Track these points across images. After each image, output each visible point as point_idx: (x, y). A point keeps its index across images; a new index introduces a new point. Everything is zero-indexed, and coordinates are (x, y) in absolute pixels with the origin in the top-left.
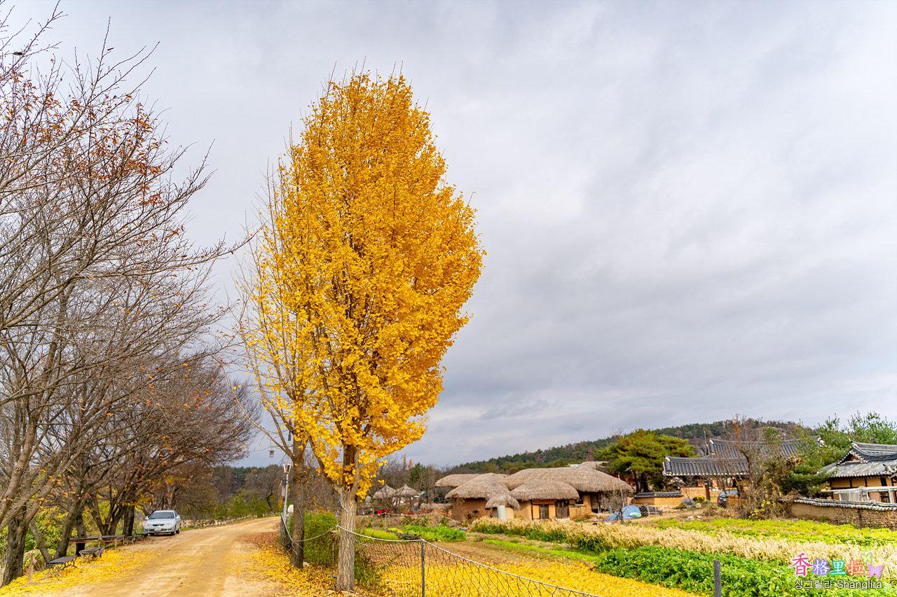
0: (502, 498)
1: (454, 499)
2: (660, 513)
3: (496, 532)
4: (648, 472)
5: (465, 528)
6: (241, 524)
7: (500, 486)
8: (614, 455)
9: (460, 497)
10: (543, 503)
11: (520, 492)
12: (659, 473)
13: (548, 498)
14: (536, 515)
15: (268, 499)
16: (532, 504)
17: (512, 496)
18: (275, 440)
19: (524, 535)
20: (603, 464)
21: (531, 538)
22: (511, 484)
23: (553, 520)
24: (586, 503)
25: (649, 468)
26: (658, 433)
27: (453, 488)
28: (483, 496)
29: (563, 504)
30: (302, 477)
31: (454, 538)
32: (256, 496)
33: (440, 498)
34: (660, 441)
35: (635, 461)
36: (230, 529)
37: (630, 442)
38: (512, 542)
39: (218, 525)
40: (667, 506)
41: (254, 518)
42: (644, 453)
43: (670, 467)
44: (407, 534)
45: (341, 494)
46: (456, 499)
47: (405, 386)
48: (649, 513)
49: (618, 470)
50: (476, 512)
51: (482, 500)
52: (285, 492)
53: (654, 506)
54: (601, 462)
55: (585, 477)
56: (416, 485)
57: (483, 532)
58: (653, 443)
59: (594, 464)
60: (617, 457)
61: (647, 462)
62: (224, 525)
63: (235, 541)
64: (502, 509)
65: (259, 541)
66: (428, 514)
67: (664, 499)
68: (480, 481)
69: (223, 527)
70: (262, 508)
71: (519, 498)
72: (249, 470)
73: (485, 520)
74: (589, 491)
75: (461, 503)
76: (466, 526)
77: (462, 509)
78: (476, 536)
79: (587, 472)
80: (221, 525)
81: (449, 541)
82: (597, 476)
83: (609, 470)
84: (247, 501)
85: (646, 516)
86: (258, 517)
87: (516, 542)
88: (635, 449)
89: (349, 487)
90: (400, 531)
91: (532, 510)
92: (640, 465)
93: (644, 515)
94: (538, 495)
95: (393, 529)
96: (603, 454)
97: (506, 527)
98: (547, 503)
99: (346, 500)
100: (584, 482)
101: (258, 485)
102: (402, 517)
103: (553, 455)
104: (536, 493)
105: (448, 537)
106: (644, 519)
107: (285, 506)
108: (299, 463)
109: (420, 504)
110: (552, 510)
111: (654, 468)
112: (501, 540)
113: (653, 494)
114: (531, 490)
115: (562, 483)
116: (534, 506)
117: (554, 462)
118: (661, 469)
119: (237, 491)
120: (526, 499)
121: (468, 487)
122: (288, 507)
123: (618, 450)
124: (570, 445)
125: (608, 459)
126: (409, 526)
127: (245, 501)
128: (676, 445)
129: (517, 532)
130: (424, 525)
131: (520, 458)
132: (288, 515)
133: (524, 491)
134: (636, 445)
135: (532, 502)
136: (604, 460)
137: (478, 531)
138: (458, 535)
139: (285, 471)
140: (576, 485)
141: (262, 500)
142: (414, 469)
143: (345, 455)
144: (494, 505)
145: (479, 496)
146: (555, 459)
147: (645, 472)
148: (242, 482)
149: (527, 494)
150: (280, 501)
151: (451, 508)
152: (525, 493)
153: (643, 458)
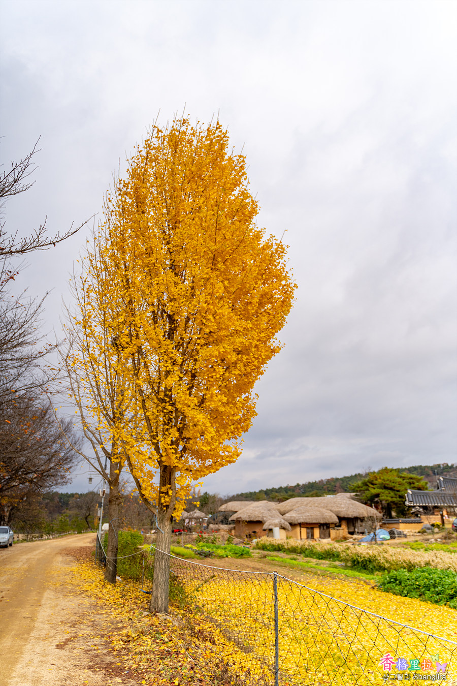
0: (277, 521)
1: (238, 522)
2: (405, 536)
3: (275, 550)
4: (393, 502)
5: (248, 546)
6: (64, 539)
7: (274, 512)
8: (365, 487)
9: (243, 519)
10: (310, 526)
11: (291, 517)
12: (402, 503)
13: (314, 522)
14: (304, 535)
15: (86, 518)
16: (301, 527)
17: (284, 519)
18: (94, 465)
19: (301, 553)
20: (356, 495)
21: (306, 556)
22: (282, 510)
23: (317, 540)
24: (344, 526)
25: (394, 499)
26: (399, 471)
27: (236, 512)
28: (260, 519)
29: (325, 527)
30: (117, 499)
31: (242, 555)
32: (77, 515)
33: (225, 521)
34: (401, 477)
35: (383, 493)
36: (55, 543)
37: (378, 477)
38: (291, 559)
39: (45, 540)
40: (410, 530)
41: (75, 534)
42: (390, 486)
43: (411, 499)
44: (202, 550)
45: (157, 514)
46: (239, 521)
47: (222, 409)
48: (396, 535)
49: (368, 500)
50: (254, 532)
51: (260, 523)
52: (100, 513)
53: (400, 530)
54: (354, 494)
55: (343, 506)
56: (205, 509)
57: (263, 549)
58: (397, 478)
59: (348, 495)
60: (368, 490)
61: (392, 494)
62: (50, 539)
63: (57, 554)
64: (277, 530)
65: (78, 554)
66: (217, 534)
67: (408, 524)
68: (258, 507)
69: (49, 541)
70: (81, 526)
71: (290, 521)
72: (72, 495)
73: (265, 540)
74: (346, 516)
75: (244, 525)
76: (248, 544)
77: (244, 529)
78: (259, 553)
79: (344, 501)
80: (48, 539)
81: (237, 558)
82: (352, 504)
83: (361, 499)
84: (70, 520)
85: (394, 538)
86: (78, 533)
87: (295, 559)
88: (382, 484)
89: (165, 508)
90: (195, 548)
91: (301, 532)
92: (387, 496)
93: (392, 538)
94: (306, 519)
95: (189, 546)
96: (356, 487)
97: (284, 546)
98: (312, 526)
99: (162, 521)
100: (342, 510)
101: (79, 507)
102: (195, 535)
103: (309, 488)
104: (304, 517)
105: (237, 554)
106: (393, 541)
107: (100, 524)
108: (115, 485)
109: (208, 525)
110: (317, 532)
111: (398, 499)
112: (281, 557)
113: (398, 521)
114: (299, 515)
115: (324, 510)
116: (302, 529)
117: (311, 493)
118: (404, 500)
119: (63, 512)
120: (296, 522)
121: (248, 511)
122: (102, 525)
123: (368, 484)
124: (322, 480)
125: (360, 491)
126: (201, 544)
127: (68, 520)
128: (414, 481)
129: (293, 550)
130: (213, 543)
131: (283, 490)
132: (102, 532)
133: (294, 516)
134: (383, 480)
135: (301, 525)
136: (357, 491)
137: (259, 549)
138: (245, 552)
139: (101, 495)
140: (336, 511)
141: (81, 519)
142: (202, 496)
143: (162, 477)
144: (270, 527)
145: (257, 519)
146: (310, 491)
147: (391, 502)
148: (66, 504)
149: (297, 518)
150: (96, 521)
151: (234, 528)
152: (295, 518)
153: (389, 491)
